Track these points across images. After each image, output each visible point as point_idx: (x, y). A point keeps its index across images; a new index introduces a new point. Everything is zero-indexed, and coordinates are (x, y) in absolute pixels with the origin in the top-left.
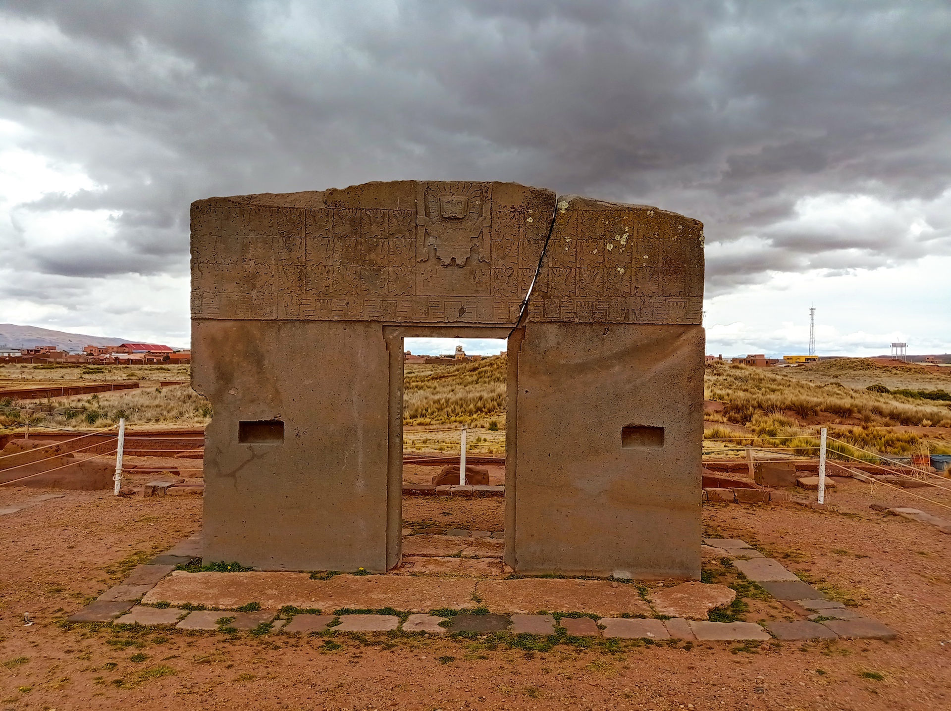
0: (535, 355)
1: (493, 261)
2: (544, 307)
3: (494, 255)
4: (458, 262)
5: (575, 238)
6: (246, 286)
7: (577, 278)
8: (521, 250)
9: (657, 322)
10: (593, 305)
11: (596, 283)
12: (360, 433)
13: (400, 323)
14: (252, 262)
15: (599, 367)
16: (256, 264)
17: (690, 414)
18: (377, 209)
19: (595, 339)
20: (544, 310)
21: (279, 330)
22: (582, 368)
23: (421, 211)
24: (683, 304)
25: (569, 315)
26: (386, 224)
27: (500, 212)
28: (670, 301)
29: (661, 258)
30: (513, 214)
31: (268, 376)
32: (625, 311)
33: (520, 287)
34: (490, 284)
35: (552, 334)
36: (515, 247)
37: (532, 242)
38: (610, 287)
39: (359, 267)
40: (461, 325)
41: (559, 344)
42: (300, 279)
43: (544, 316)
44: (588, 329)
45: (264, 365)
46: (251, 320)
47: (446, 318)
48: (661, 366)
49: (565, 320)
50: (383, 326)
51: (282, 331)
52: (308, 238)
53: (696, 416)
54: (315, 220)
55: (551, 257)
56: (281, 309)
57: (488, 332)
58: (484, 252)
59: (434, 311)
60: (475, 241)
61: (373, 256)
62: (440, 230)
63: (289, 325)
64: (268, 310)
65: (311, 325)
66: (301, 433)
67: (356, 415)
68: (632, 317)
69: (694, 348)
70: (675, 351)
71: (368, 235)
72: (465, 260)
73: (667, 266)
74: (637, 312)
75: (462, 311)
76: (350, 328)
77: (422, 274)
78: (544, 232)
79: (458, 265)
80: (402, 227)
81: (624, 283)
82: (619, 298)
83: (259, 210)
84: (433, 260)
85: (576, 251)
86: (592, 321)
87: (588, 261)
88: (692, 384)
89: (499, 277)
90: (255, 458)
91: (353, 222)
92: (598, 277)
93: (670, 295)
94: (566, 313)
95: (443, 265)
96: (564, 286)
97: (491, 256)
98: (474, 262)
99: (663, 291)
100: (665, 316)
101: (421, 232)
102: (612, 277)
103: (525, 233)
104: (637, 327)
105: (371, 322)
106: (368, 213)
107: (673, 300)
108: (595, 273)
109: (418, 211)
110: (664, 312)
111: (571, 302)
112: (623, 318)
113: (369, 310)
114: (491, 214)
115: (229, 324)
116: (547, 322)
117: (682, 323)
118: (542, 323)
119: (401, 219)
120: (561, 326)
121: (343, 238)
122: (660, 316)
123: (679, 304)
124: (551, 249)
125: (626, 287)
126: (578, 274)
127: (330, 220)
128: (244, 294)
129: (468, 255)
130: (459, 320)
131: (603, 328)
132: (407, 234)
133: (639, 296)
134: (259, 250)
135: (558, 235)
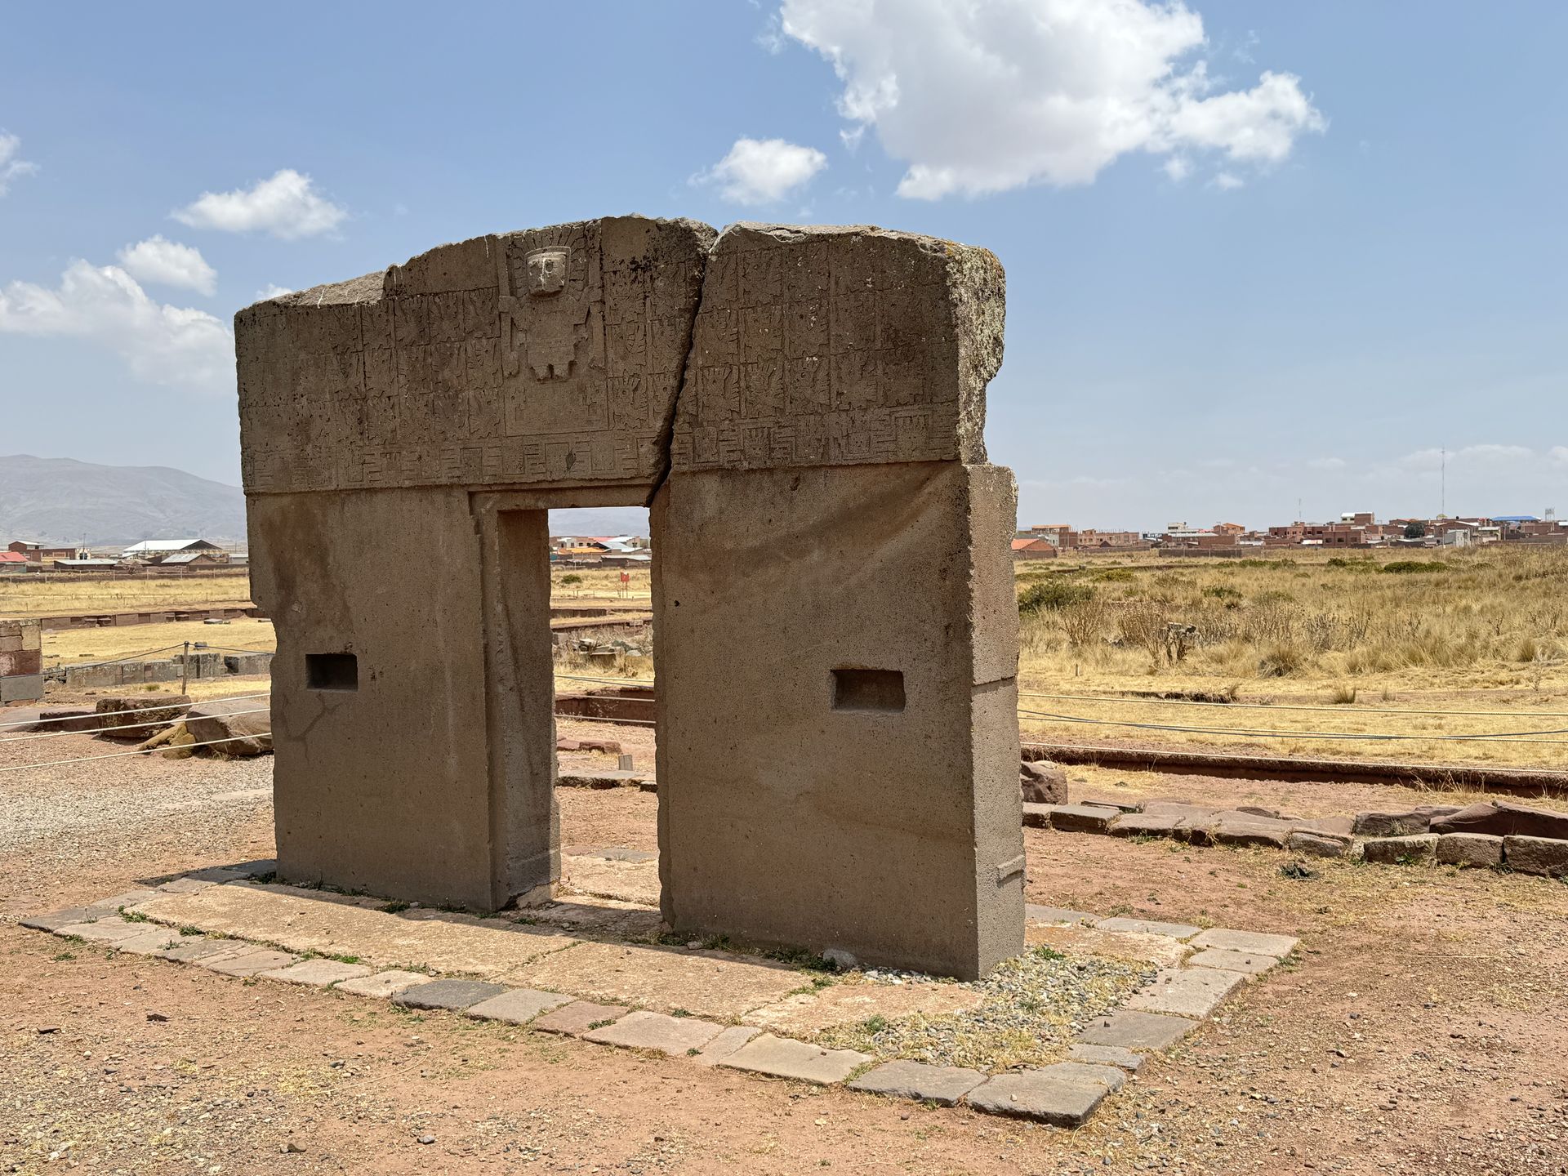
0: (686, 534)
1: (609, 365)
2: (694, 442)
3: (611, 354)
4: (557, 372)
5: (735, 306)
6: (299, 438)
7: (743, 384)
8: (649, 339)
9: (879, 460)
10: (769, 434)
11: (772, 391)
12: (448, 675)
13: (489, 486)
14: (304, 400)
15: (788, 553)
16: (310, 401)
17: (947, 644)
18: (447, 292)
19: (779, 499)
20: (694, 448)
21: (342, 506)
22: (759, 557)
24: (922, 420)
25: (734, 456)
26: (460, 317)
27: (615, 273)
28: (898, 415)
29: (879, 329)
30: (634, 275)
31: (335, 582)
32: (823, 442)
33: (651, 408)
34: (608, 408)
35: (710, 494)
36: (640, 334)
37: (666, 323)
38: (796, 395)
39: (432, 395)
40: (573, 484)
41: (721, 512)
42: (360, 422)
43: (694, 459)
44: (766, 481)
45: (329, 564)
46: (309, 492)
47: (548, 474)
48: (890, 549)
49: (727, 465)
50: (469, 493)
51: (346, 508)
52: (366, 354)
53: (958, 648)
54: (373, 321)
55: (701, 349)
56: (341, 471)
57: (616, 495)
58: (595, 351)
59: (531, 462)
60: (583, 331)
61: (447, 373)
62: (530, 318)
63: (354, 498)
64: (327, 473)
65: (380, 495)
66: (377, 675)
67: (441, 644)
68: (834, 452)
69: (948, 509)
70: (914, 516)
71: (439, 338)
72: (566, 367)
73: (891, 345)
74: (843, 442)
75: (571, 459)
76: (427, 499)
77: (513, 398)
78: (686, 301)
79: (558, 377)
80: (482, 319)
81: (818, 387)
82: (812, 417)
83: (308, 314)
84: (525, 374)
85: (737, 332)
86: (770, 464)
87: (759, 349)
88: (947, 582)
89: (620, 393)
90: (326, 714)
91: (419, 320)
92: (775, 379)
93: (899, 404)
94: (728, 451)
95: (539, 380)
96: (721, 400)
97: (606, 357)
98: (583, 370)
99: (886, 396)
100: (892, 447)
101: (506, 326)
102: (798, 376)
103: (654, 307)
104: (847, 472)
105: (451, 486)
106: (437, 300)
107: (903, 414)
108: (770, 371)
109: (500, 287)
110: (889, 438)
111: (734, 430)
112: (820, 456)
113: (447, 466)
114: (602, 278)
115: (286, 501)
116: (700, 472)
117: (922, 459)
118: (694, 473)
119: (479, 304)
120: (722, 477)
121: (409, 347)
122: (883, 447)
123: (915, 419)
124: (698, 332)
125: (822, 394)
126: (742, 375)
127: (391, 318)
128: (298, 451)
129: (572, 358)
130: (568, 476)
131: (790, 478)
132: (488, 329)
133: (844, 410)
134: (310, 378)
135: (709, 305)
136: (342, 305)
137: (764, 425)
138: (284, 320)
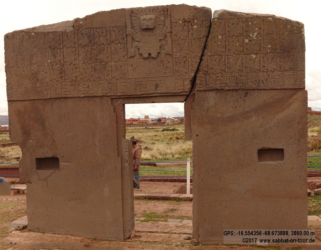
0: (201, 112)
1: (174, 54)
2: (206, 80)
3: (174, 50)
4: (153, 55)
5: (224, 36)
6: (34, 80)
7: (226, 62)
8: (190, 46)
9: (278, 88)
10: (237, 78)
11: (238, 64)
13: (120, 96)
14: (35, 66)
15: (243, 118)
16: (38, 66)
18: (103, 27)
19: (239, 100)
20: (206, 83)
21: (52, 104)
23: (129, 27)
24: (293, 76)
25: (222, 85)
26: (108, 36)
27: (176, 23)
28: (284, 74)
29: (278, 46)
30: (184, 24)
31: (49, 132)
32: (258, 81)
33: (190, 69)
34: (173, 68)
35: (212, 98)
36: (187, 44)
37: (197, 40)
38: (248, 66)
39: (94, 64)
40: (157, 95)
41: (216, 104)
42: (61, 73)
43: (206, 86)
44: (235, 93)
45: (46, 125)
46: (37, 99)
47: (147, 91)
49: (219, 88)
50: (111, 99)
51: (54, 105)
52: (64, 49)
53: (303, 141)
54: (68, 37)
55: (209, 50)
56: (53, 92)
57: (172, 98)
58: (168, 48)
59: (140, 87)
60: (162, 42)
61: (101, 56)
62: (141, 37)
63: (58, 101)
64: (46, 92)
65: (70, 100)
68: (261, 85)
69: (300, 103)
71: (98, 43)
72: (156, 54)
73: (283, 51)
74: (265, 82)
75: (157, 86)
76: (91, 101)
77: (132, 65)
78: (204, 33)
79: (152, 57)
80: (118, 37)
81: (256, 63)
82: (253, 73)
84: (138, 56)
85: (226, 45)
86: (237, 88)
87: (234, 51)
89: (178, 63)
91: (89, 37)
92: (239, 60)
93: (285, 70)
94: (220, 84)
95: (144, 59)
96: (218, 67)
97: (173, 50)
98: (163, 55)
99: (280, 68)
100: (283, 84)
101: (129, 39)
102: (248, 60)
103: (192, 35)
104: (265, 91)
105: (103, 96)
106: (98, 30)
107: (286, 74)
108: (237, 58)
109: (127, 26)
110: (281, 81)
111: (222, 77)
112: (256, 86)
113: (101, 89)
114: (171, 25)
115: (26, 103)
116: (208, 90)
117: (293, 88)
118: (205, 91)
119: (117, 32)
120: (217, 92)
121: (84, 47)
122: (279, 84)
123: (290, 76)
124: (209, 44)
125: (257, 66)
126: (226, 59)
127: (76, 36)
128: (33, 85)
129: (159, 51)
130: (155, 92)
131: (244, 92)
132: (121, 41)
133: (265, 72)
134: (39, 58)
135: (214, 35)
136: (54, 32)
137: (235, 75)
138: (27, 37)
